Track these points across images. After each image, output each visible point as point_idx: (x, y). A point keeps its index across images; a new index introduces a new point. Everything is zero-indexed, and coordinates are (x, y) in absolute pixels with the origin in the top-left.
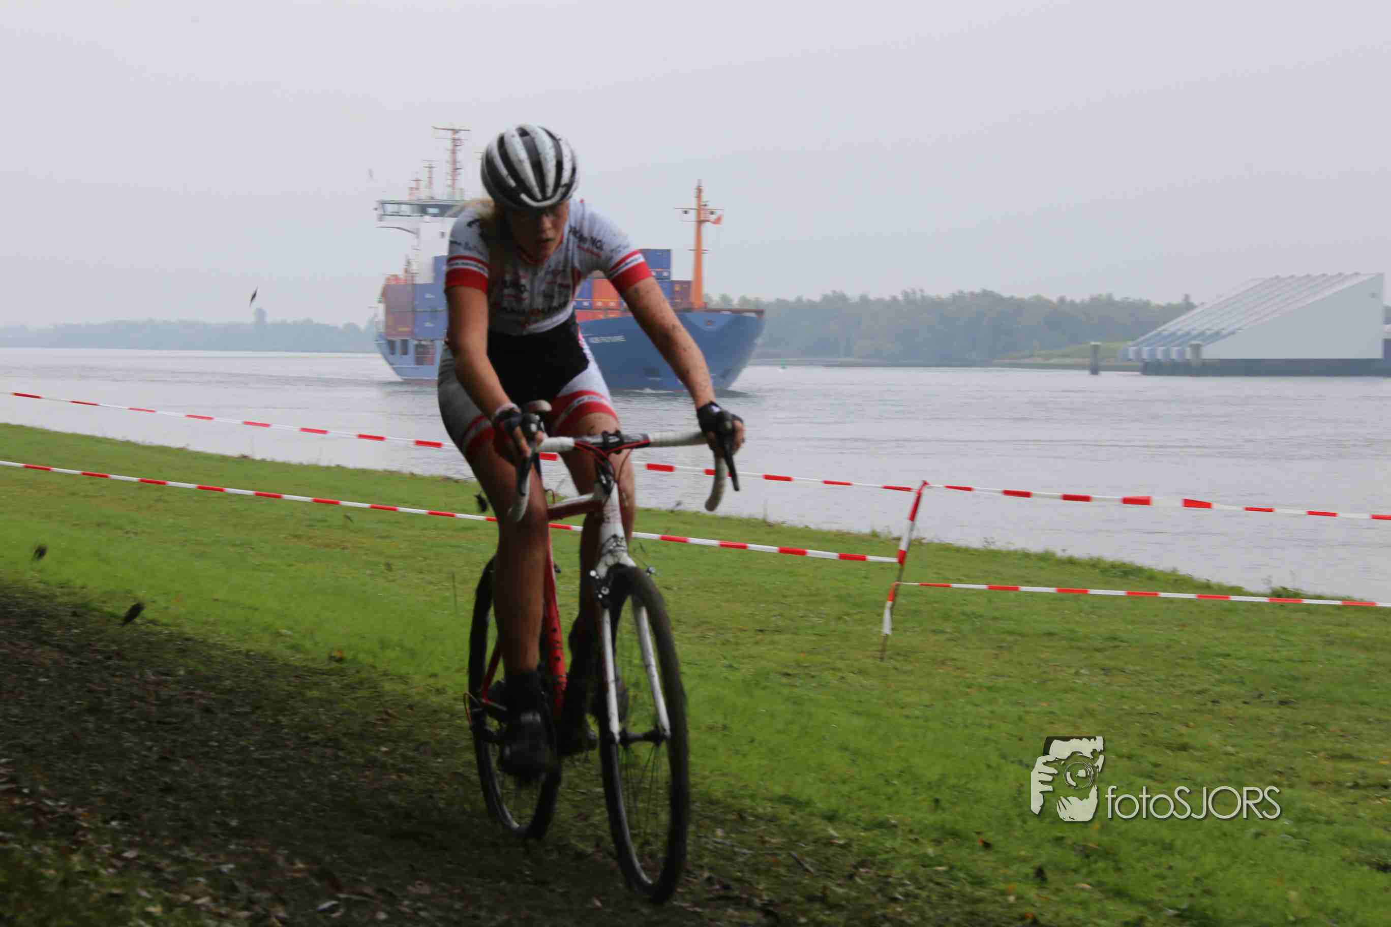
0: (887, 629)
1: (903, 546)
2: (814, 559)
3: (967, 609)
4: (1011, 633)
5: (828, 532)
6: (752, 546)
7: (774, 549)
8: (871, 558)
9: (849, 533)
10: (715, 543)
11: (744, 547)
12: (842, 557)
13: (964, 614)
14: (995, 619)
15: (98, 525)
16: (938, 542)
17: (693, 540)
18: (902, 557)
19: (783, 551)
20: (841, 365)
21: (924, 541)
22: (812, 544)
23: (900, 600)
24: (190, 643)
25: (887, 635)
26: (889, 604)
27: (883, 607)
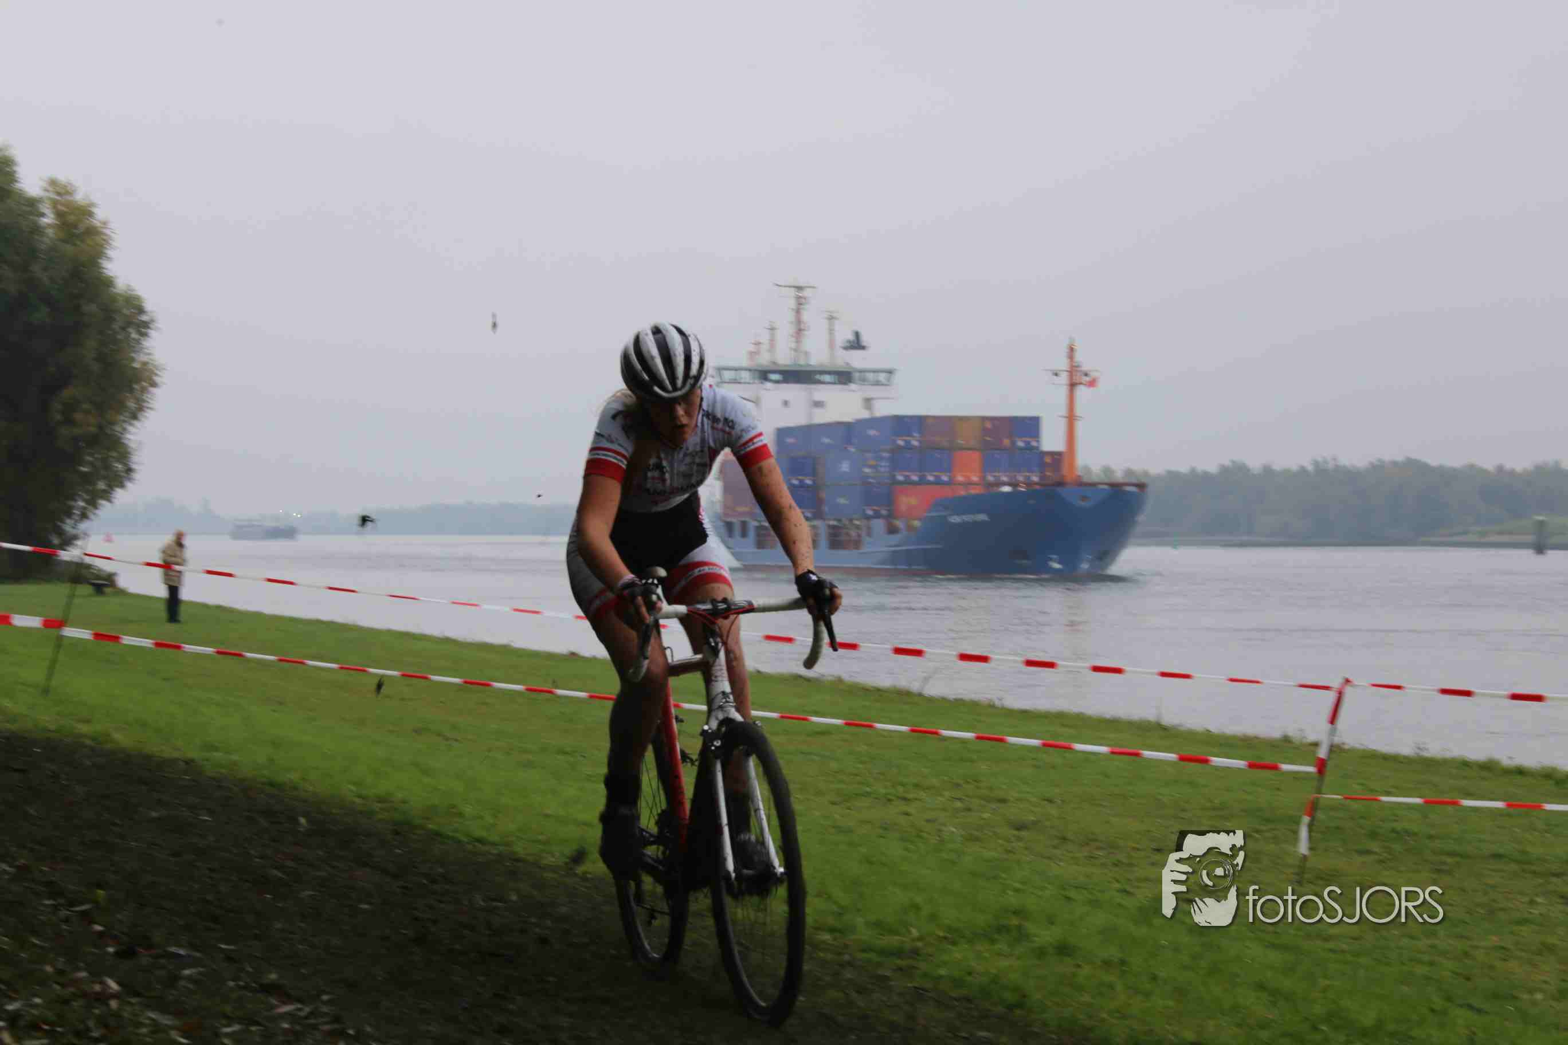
0: (1303, 847)
1: (1322, 753)
2: (1217, 768)
3: (1398, 826)
4: (1452, 854)
5: (1234, 737)
6: (1147, 753)
7: (1172, 756)
8: (1285, 767)
9: (1256, 738)
10: (1104, 749)
11: (1137, 755)
12: (1251, 766)
13: (1393, 831)
14: (1431, 837)
15: (417, 731)
16: (1362, 747)
17: (1078, 747)
18: (1321, 765)
19: (1182, 759)
20: (1242, 545)
21: (1346, 747)
22: (1215, 750)
23: (1320, 815)
24: (520, 864)
25: (1305, 857)
26: (1306, 819)
27: (1297, 822)
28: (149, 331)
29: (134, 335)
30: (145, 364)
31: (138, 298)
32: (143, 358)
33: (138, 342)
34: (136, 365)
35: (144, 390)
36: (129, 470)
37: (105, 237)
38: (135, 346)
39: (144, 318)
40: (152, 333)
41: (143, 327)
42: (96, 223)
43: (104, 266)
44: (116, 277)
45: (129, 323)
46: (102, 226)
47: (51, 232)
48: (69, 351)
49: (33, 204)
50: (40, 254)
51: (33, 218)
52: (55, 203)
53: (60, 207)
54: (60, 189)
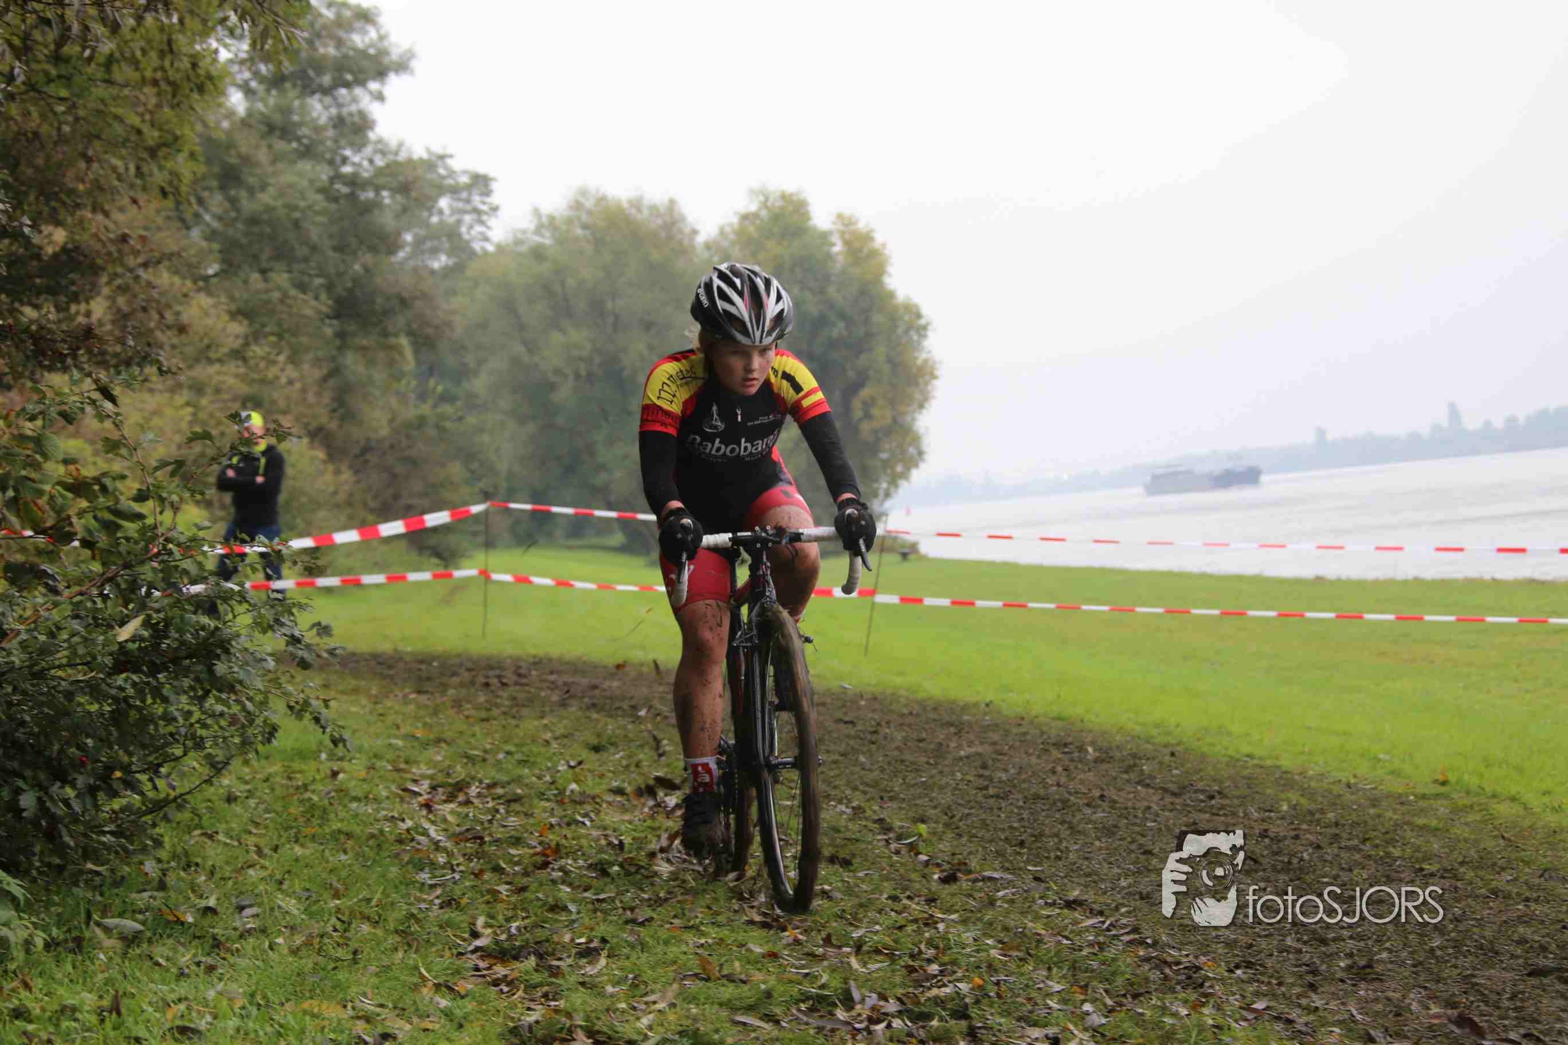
28: (928, 332)
29: (915, 338)
30: (926, 361)
31: (916, 306)
32: (923, 356)
33: (919, 343)
34: (920, 362)
35: (927, 383)
36: (921, 453)
38: (917, 347)
39: (922, 322)
40: (930, 333)
41: (922, 330)
42: (876, 246)
43: (886, 282)
44: (895, 290)
45: (910, 327)
46: (881, 247)
47: (840, 258)
48: (863, 357)
49: (825, 236)
50: (833, 278)
51: (826, 248)
52: (842, 234)
53: (847, 236)
54: (846, 222)
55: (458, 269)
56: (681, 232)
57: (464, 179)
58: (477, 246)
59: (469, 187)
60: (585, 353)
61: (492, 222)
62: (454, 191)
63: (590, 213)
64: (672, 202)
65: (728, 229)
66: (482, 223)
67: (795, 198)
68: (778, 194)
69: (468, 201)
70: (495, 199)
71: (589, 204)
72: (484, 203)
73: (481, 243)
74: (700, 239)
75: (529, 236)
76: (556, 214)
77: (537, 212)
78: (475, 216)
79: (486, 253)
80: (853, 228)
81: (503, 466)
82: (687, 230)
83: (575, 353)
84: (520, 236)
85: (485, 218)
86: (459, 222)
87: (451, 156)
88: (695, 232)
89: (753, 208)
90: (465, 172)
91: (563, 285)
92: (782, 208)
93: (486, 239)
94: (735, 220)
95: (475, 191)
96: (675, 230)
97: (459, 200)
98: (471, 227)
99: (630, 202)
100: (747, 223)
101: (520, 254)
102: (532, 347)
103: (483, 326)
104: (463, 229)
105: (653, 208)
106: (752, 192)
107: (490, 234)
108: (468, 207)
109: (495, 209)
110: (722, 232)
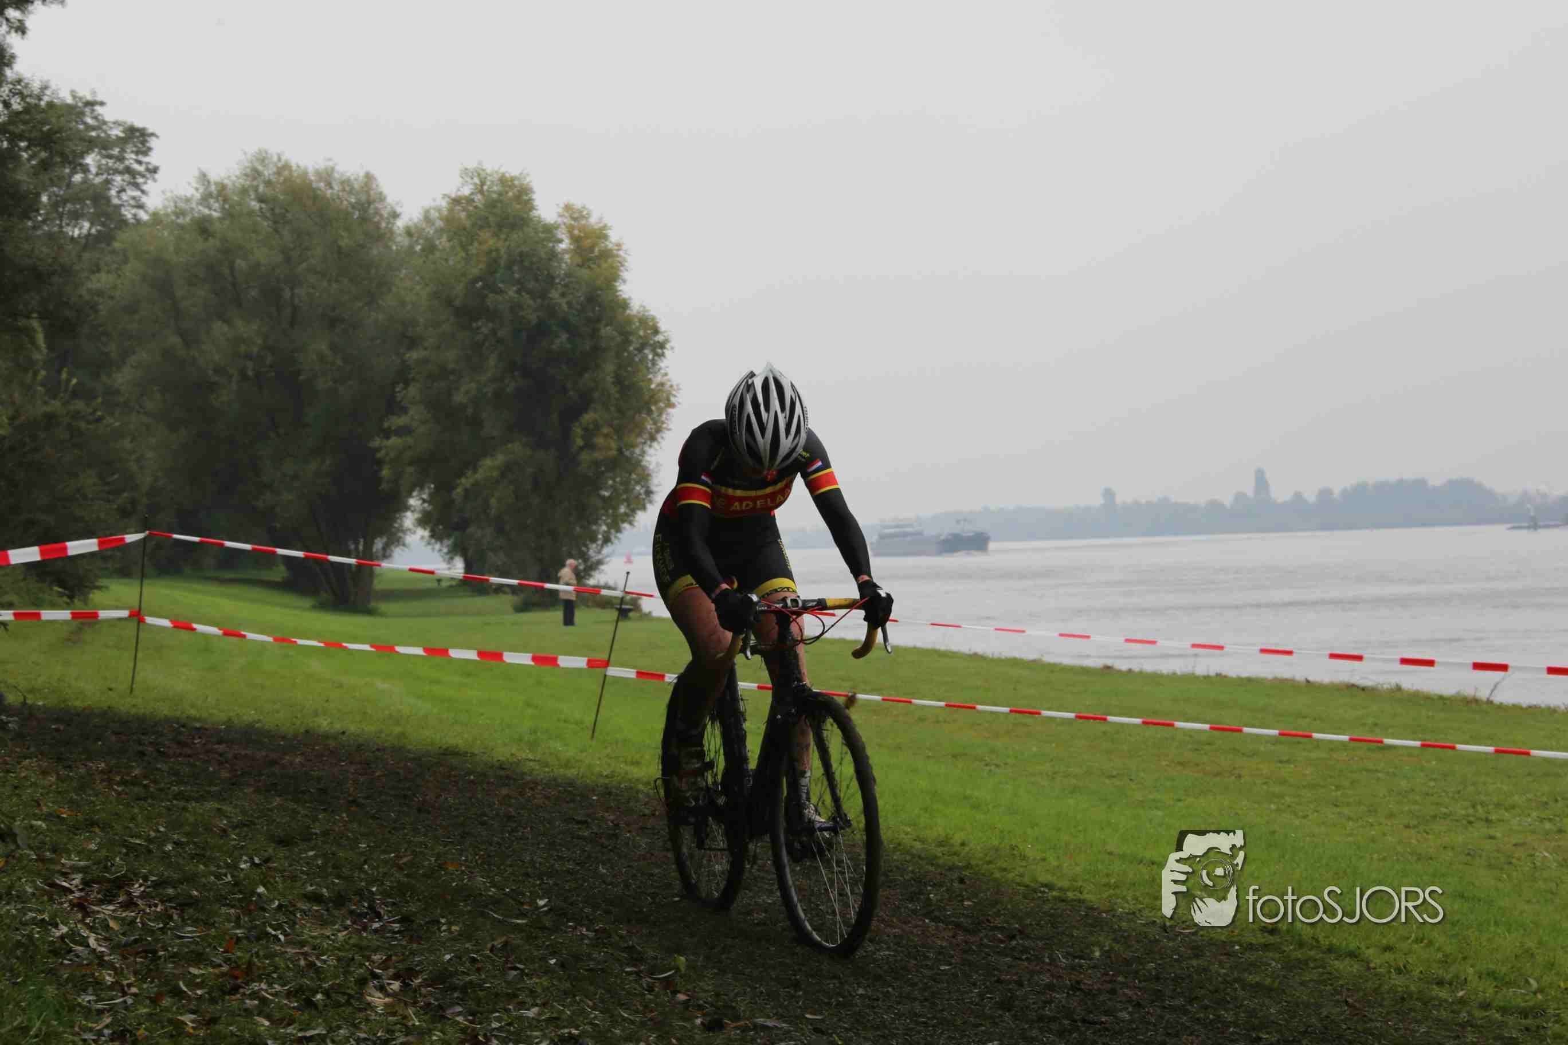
28: (665, 351)
29: (650, 357)
30: (662, 384)
31: (653, 319)
32: (658, 379)
33: (654, 363)
34: (653, 386)
35: (661, 412)
36: (649, 493)
37: (618, 259)
38: (652, 367)
39: (660, 338)
40: (668, 352)
41: (659, 348)
42: (610, 246)
43: (619, 288)
44: (630, 298)
45: (644, 344)
46: (616, 248)
47: (567, 257)
48: (587, 376)
49: (549, 230)
50: (557, 281)
51: (551, 245)
52: (570, 229)
53: (576, 232)
54: (575, 214)
55: (104, 238)
56: (377, 212)
57: (116, 132)
58: (128, 213)
59: (122, 142)
60: (255, 350)
61: (149, 186)
62: (104, 145)
63: (268, 183)
64: (369, 177)
65: (434, 214)
66: (137, 186)
67: (516, 182)
68: (496, 177)
69: (121, 159)
70: (153, 159)
71: (268, 172)
72: (140, 163)
73: (134, 211)
74: (400, 224)
75: (194, 205)
76: (226, 181)
77: (203, 177)
78: (127, 177)
79: (138, 221)
80: (583, 222)
81: (146, 480)
82: (385, 213)
83: (243, 348)
84: (182, 205)
85: (140, 180)
86: (108, 182)
87: (102, 104)
88: (395, 215)
89: (466, 191)
90: (117, 123)
91: (232, 268)
92: (500, 194)
93: (141, 206)
94: (444, 204)
95: (129, 148)
96: (371, 211)
97: (110, 157)
98: (122, 190)
99: (318, 173)
100: (458, 208)
101: (182, 227)
102: (189, 339)
103: (131, 309)
104: (113, 192)
105: (346, 183)
106: (465, 172)
107: (144, 199)
108: (121, 167)
109: (155, 170)
110: (427, 218)
